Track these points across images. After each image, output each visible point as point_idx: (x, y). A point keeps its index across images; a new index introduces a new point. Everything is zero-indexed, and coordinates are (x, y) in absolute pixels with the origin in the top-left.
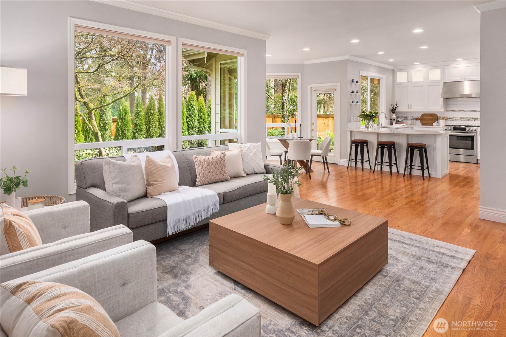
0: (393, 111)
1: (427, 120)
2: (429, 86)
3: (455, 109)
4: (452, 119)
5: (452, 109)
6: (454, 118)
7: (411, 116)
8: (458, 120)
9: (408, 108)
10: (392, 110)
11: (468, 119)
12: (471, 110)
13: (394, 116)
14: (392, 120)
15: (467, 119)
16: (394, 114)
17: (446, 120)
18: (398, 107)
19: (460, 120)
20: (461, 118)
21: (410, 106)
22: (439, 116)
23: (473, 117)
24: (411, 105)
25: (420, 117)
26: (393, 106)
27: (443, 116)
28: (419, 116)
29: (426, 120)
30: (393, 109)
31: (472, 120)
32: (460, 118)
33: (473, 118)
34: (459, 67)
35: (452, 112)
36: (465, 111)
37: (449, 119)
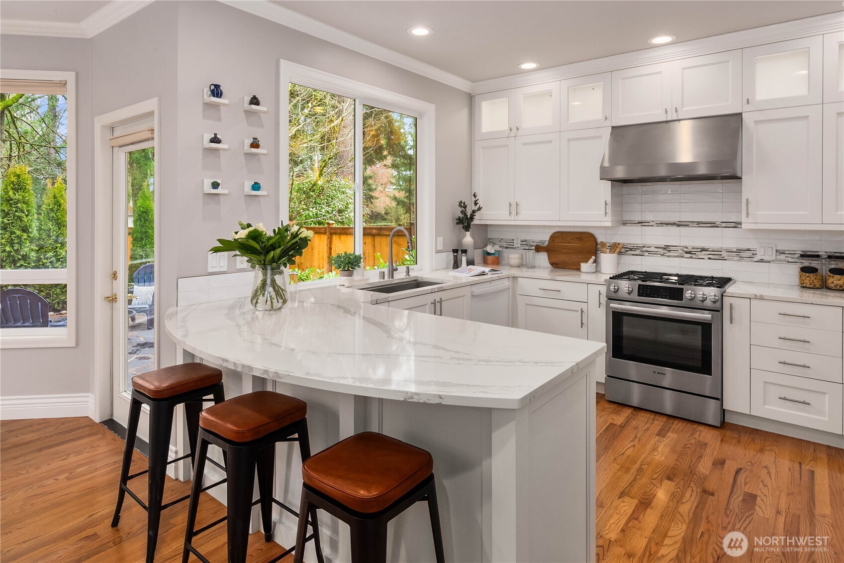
0: (465, 222)
1: (567, 253)
2: (569, 140)
3: (648, 217)
4: (638, 252)
5: (639, 219)
6: (644, 249)
7: (523, 239)
8: (655, 253)
9: (510, 213)
10: (460, 221)
11: (689, 253)
12: (699, 223)
13: (468, 239)
14: (460, 252)
15: (687, 253)
16: (468, 233)
17: (620, 253)
18: (479, 209)
19: (662, 255)
20: (666, 247)
21: (514, 208)
22: (599, 240)
23: (706, 246)
24: (517, 205)
25: (547, 243)
26: (465, 207)
27: (613, 241)
28: (544, 237)
29: (564, 251)
30: (466, 215)
31: (701, 255)
32: (664, 249)
33: (703, 250)
34: (660, 73)
35: (638, 228)
36: (678, 226)
37: (631, 250)
